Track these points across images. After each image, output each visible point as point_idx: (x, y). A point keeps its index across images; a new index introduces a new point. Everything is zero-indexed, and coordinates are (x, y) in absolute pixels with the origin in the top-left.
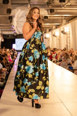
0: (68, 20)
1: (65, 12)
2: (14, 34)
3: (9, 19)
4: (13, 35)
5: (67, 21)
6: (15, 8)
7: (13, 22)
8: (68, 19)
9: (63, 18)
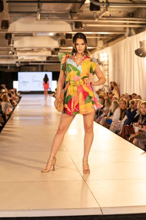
0: (106, 41)
1: (102, 28)
2: (16, 65)
3: (6, 38)
4: (14, 66)
5: (104, 43)
6: (15, 20)
7: (13, 44)
8: (107, 39)
9: (99, 38)
